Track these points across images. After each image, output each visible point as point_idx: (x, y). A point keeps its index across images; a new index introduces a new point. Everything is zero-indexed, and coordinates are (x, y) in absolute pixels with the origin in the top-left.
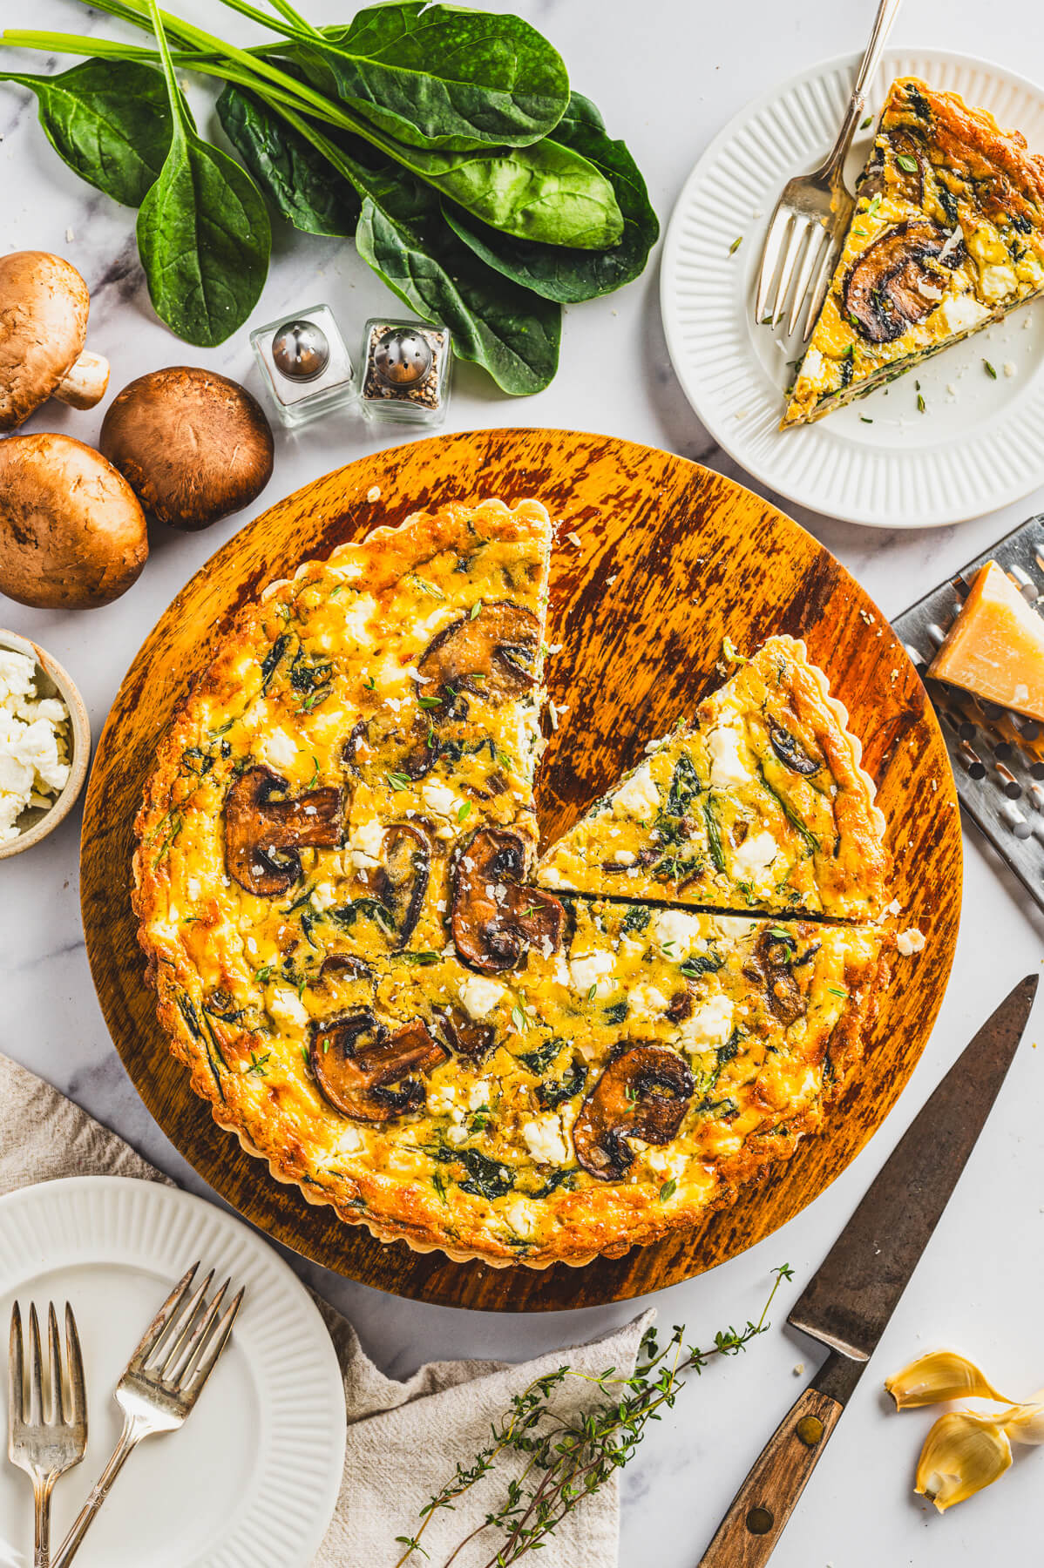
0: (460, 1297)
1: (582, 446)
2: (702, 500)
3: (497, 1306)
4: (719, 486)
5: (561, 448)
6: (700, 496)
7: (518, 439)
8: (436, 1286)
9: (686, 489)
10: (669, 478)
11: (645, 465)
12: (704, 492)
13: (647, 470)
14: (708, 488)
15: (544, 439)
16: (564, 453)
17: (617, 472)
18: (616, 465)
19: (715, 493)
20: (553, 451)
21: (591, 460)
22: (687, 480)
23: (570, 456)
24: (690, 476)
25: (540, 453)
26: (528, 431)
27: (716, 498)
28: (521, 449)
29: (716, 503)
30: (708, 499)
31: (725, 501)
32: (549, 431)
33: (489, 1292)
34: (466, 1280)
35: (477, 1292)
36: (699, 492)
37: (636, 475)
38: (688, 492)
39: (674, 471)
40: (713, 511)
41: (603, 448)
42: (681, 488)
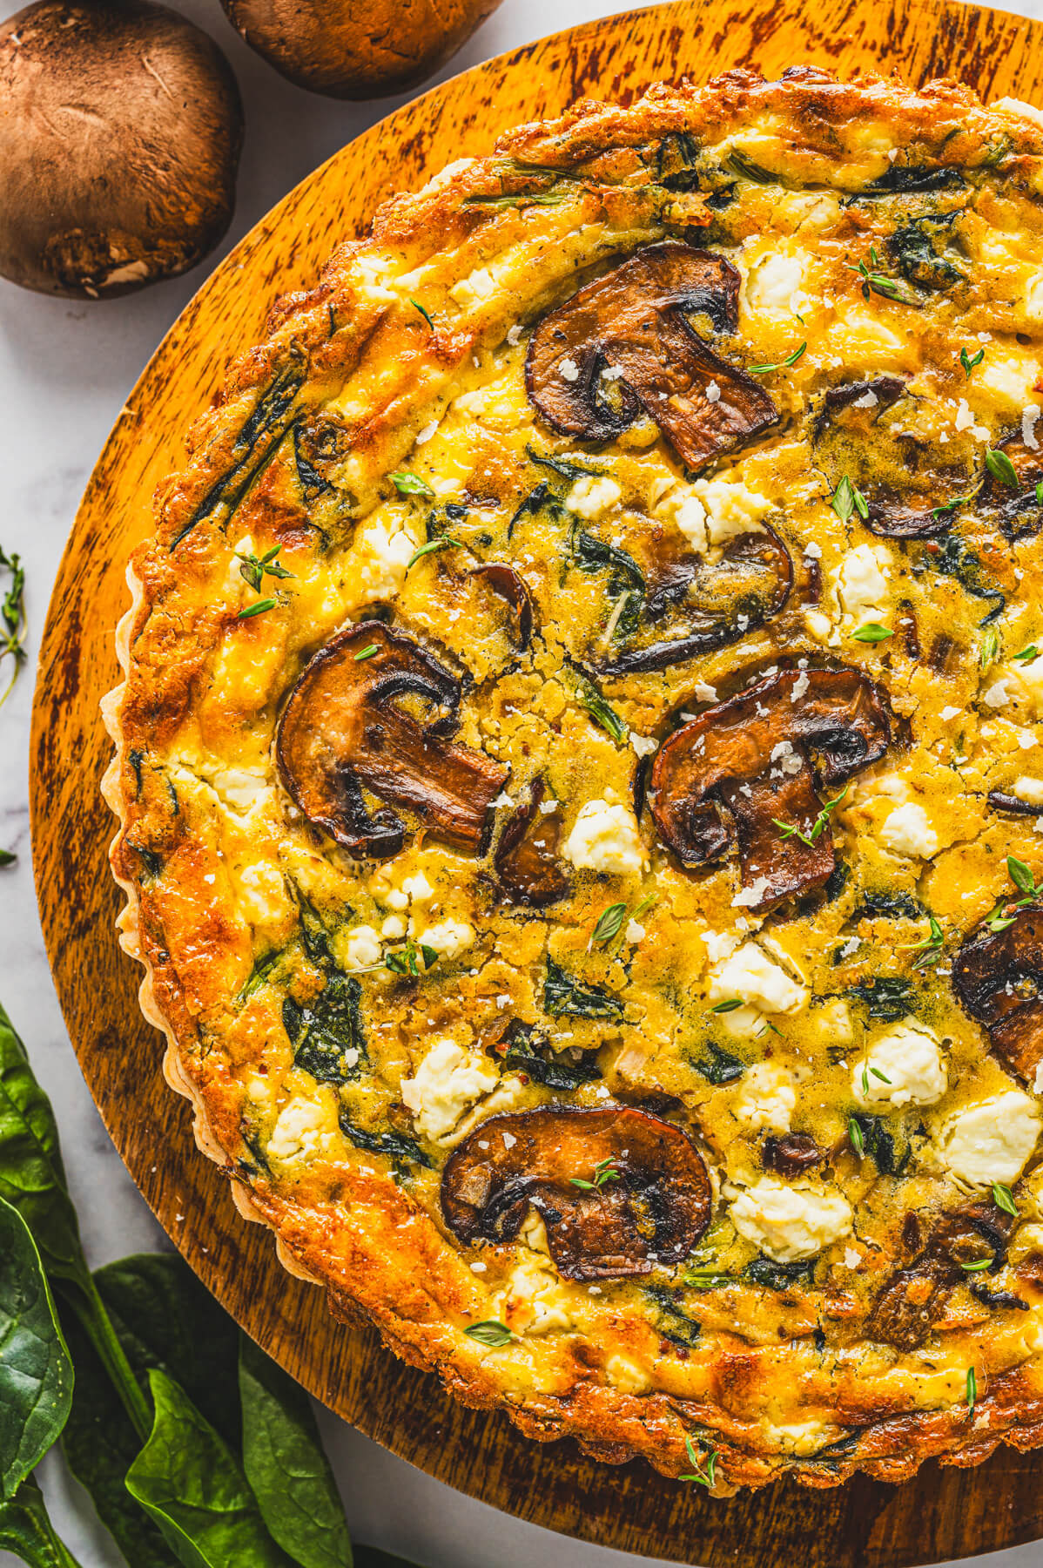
0: (933, 1544)
1: (735, 18)
2: (968, 59)
3: (999, 1540)
4: (989, 27)
5: (699, 30)
6: (962, 54)
7: (619, 34)
8: (887, 1539)
9: (934, 47)
10: (901, 36)
11: (853, 23)
12: (968, 44)
13: (860, 32)
14: (972, 37)
15: (666, 22)
16: (708, 37)
17: (808, 47)
18: (802, 37)
19: (986, 42)
20: (688, 37)
21: (757, 40)
22: (933, 31)
23: (718, 41)
24: (935, 22)
25: (666, 50)
26: (633, 17)
27: (991, 49)
28: (629, 52)
29: (992, 58)
30: (977, 54)
31: (1007, 51)
32: (670, 7)
33: (980, 1520)
34: (935, 1512)
35: (959, 1527)
36: (958, 47)
37: (842, 44)
38: (940, 52)
39: (905, 22)
40: (992, 73)
41: (772, 13)
42: (926, 48)
